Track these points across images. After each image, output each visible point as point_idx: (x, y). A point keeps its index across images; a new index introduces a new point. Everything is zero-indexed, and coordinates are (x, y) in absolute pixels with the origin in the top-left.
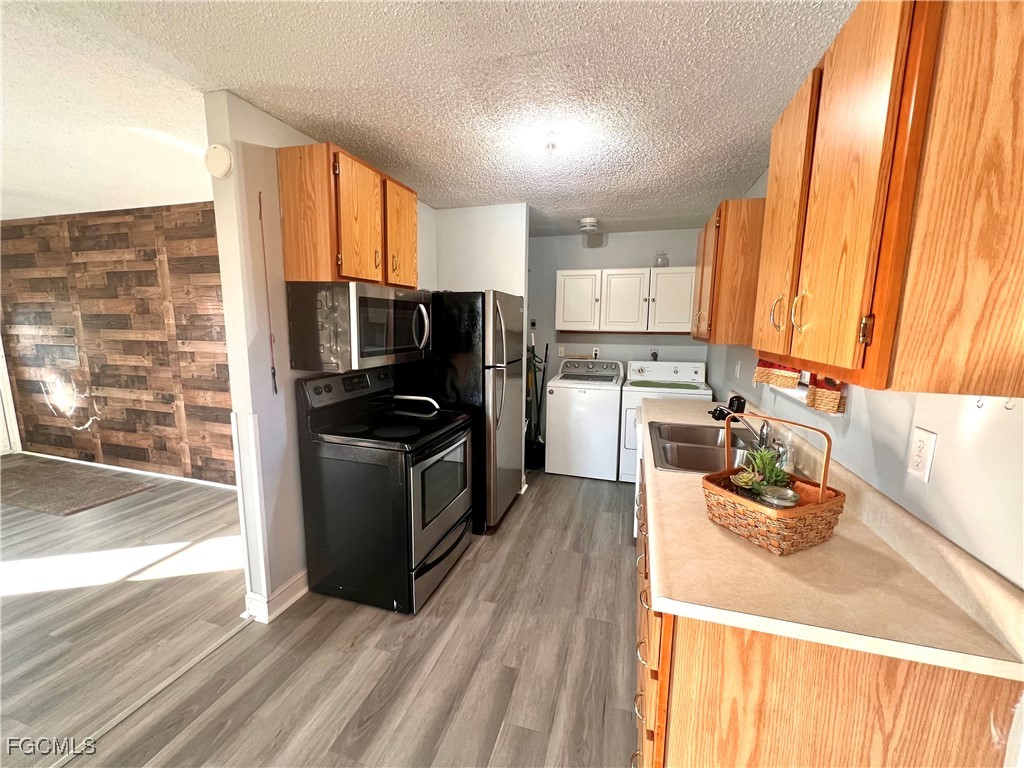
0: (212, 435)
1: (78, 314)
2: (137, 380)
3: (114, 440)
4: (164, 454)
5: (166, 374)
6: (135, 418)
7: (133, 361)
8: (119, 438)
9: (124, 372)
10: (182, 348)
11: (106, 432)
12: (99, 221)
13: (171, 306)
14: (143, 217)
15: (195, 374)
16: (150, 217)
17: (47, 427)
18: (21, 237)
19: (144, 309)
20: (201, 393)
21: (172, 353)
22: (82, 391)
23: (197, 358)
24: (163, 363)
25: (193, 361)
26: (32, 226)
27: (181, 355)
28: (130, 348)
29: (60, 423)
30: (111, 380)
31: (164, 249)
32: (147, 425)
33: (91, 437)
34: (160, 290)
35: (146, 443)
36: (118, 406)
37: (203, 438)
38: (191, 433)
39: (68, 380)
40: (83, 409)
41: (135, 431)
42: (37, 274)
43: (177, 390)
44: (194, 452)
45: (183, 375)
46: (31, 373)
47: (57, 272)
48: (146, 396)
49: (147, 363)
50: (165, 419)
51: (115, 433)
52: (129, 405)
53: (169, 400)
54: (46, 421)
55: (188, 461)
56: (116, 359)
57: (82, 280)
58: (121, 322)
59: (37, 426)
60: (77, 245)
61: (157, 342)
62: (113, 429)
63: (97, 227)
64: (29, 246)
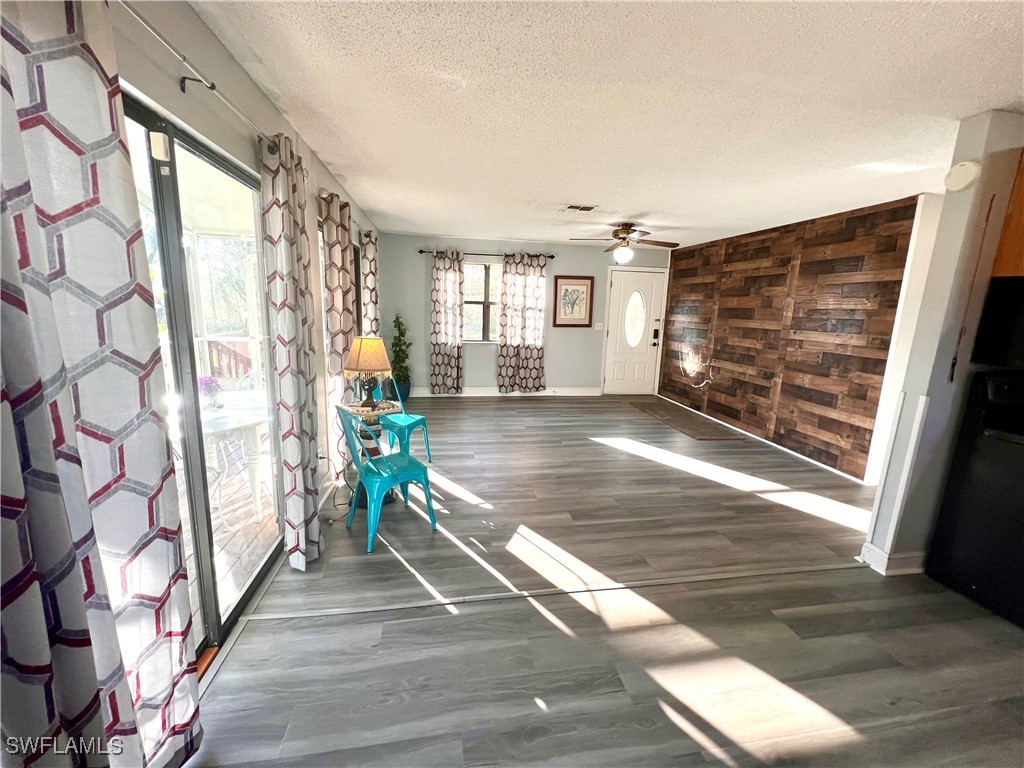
0: (801, 411)
1: (716, 308)
2: (747, 358)
3: (718, 399)
4: (754, 418)
5: (773, 356)
6: (738, 385)
7: (747, 343)
8: (722, 398)
9: (738, 351)
10: (792, 336)
11: (713, 392)
12: (750, 240)
13: (793, 302)
14: (787, 232)
15: (799, 359)
16: (794, 231)
17: (676, 382)
18: (693, 257)
19: (768, 304)
20: (801, 375)
21: (782, 339)
22: (704, 361)
23: (805, 346)
24: (771, 347)
25: (800, 348)
26: (702, 249)
27: (791, 342)
28: (748, 333)
29: (684, 380)
30: (726, 356)
31: (800, 256)
32: (746, 392)
33: (701, 393)
34: (786, 289)
35: (741, 406)
36: (727, 375)
37: (792, 412)
38: (782, 406)
39: (697, 353)
40: (702, 374)
41: (735, 396)
42: (697, 280)
43: (779, 369)
44: (780, 421)
45: (788, 358)
46: (676, 346)
47: (709, 279)
48: (751, 371)
49: (759, 346)
50: (762, 391)
51: (719, 394)
52: (736, 376)
53: (770, 376)
54: (676, 377)
55: (772, 427)
56: (734, 341)
57: (727, 283)
58: (747, 314)
59: (670, 380)
60: (729, 259)
61: (772, 330)
62: (719, 391)
63: (747, 244)
64: (696, 262)
